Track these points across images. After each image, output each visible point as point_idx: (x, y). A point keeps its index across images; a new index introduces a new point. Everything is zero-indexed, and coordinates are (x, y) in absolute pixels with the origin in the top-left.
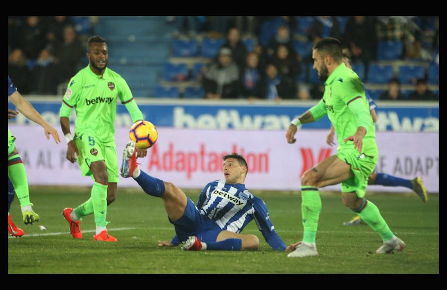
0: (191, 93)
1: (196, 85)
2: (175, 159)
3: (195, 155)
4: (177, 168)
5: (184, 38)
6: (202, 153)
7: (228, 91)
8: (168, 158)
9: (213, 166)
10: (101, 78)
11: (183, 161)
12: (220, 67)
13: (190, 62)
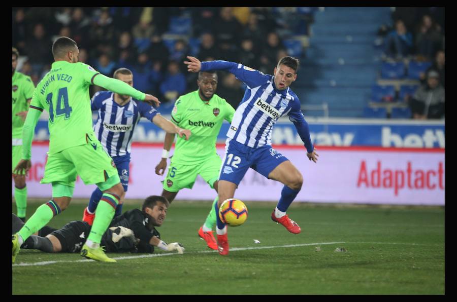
0: (398, 113)
1: (403, 106)
2: (382, 177)
3: (402, 173)
4: (385, 185)
5: (391, 61)
6: (409, 170)
7: (435, 112)
8: (376, 175)
9: (419, 183)
10: (207, 104)
11: (390, 178)
12: (428, 88)
13: (397, 84)
